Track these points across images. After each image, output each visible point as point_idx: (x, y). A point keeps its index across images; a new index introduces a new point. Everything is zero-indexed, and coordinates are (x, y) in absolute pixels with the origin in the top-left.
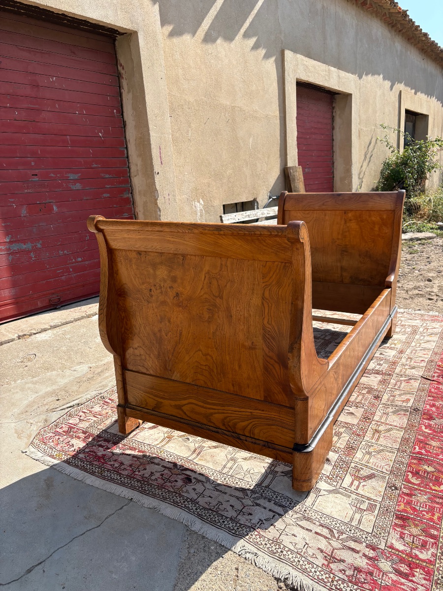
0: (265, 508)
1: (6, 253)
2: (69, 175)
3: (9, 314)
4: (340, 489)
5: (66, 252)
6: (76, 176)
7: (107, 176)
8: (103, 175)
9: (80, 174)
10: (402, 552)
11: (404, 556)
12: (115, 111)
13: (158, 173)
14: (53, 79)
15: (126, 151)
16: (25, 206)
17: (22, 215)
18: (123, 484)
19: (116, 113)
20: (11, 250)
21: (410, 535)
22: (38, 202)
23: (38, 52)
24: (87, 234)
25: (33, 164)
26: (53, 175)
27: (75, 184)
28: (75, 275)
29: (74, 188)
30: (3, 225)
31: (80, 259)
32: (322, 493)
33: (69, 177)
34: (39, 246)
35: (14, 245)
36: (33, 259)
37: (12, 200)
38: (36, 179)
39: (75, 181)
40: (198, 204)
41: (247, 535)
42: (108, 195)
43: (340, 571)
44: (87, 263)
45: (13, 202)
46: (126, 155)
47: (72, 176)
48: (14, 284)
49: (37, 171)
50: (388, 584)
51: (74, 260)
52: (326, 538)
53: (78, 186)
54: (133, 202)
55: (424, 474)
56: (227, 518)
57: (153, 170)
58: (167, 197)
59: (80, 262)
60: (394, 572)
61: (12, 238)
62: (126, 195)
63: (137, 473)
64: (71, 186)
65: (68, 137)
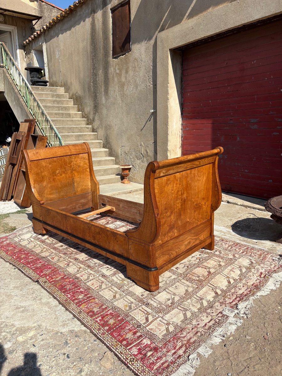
2: (251, 119)
5: (239, 164)
6: (256, 121)
7: (280, 120)
8: (276, 119)
9: (258, 119)
14: (254, 62)
16: (223, 136)
17: (221, 140)
22: (230, 135)
24: (255, 157)
25: (232, 114)
26: (241, 120)
27: (254, 126)
28: (242, 179)
29: (252, 127)
31: (246, 171)
33: (250, 121)
34: (226, 157)
36: (222, 163)
37: (219, 132)
38: (232, 122)
39: (254, 124)
42: (278, 133)
44: (251, 174)
45: (218, 134)
47: (253, 121)
49: (233, 118)
51: (243, 170)
53: (256, 127)
59: (245, 172)
64: (251, 126)
65: (256, 96)
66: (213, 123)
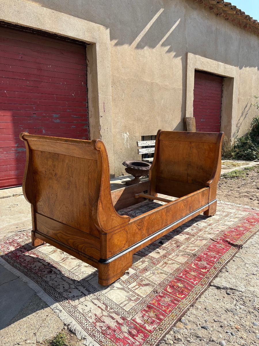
0: (79, 291)
1: (14, 152)
2: (53, 115)
3: (13, 184)
4: (126, 289)
6: (57, 116)
7: (75, 116)
8: (73, 116)
9: (59, 115)
10: (138, 324)
11: (138, 326)
12: (83, 83)
13: (102, 117)
14: (49, 66)
15: (87, 104)
16: (27, 129)
18: (19, 270)
19: (83, 84)
20: (17, 151)
21: (148, 316)
22: (35, 128)
23: (42, 53)
25: (34, 108)
26: (44, 114)
27: (56, 120)
29: (55, 121)
30: (15, 138)
32: (115, 288)
33: (53, 116)
35: (19, 148)
38: (35, 116)
39: (56, 118)
40: (126, 135)
41: (62, 301)
42: (75, 126)
43: (100, 327)
45: (21, 127)
46: (87, 106)
47: (55, 116)
48: (17, 169)
49: (36, 112)
50: (120, 337)
52: (102, 310)
53: (58, 121)
54: (89, 131)
55: (176, 288)
56: (57, 292)
57: (99, 115)
58: (106, 130)
60: (128, 332)
61: (18, 145)
62: (85, 127)
63: (29, 265)
65: (55, 95)
66: (13, 116)
